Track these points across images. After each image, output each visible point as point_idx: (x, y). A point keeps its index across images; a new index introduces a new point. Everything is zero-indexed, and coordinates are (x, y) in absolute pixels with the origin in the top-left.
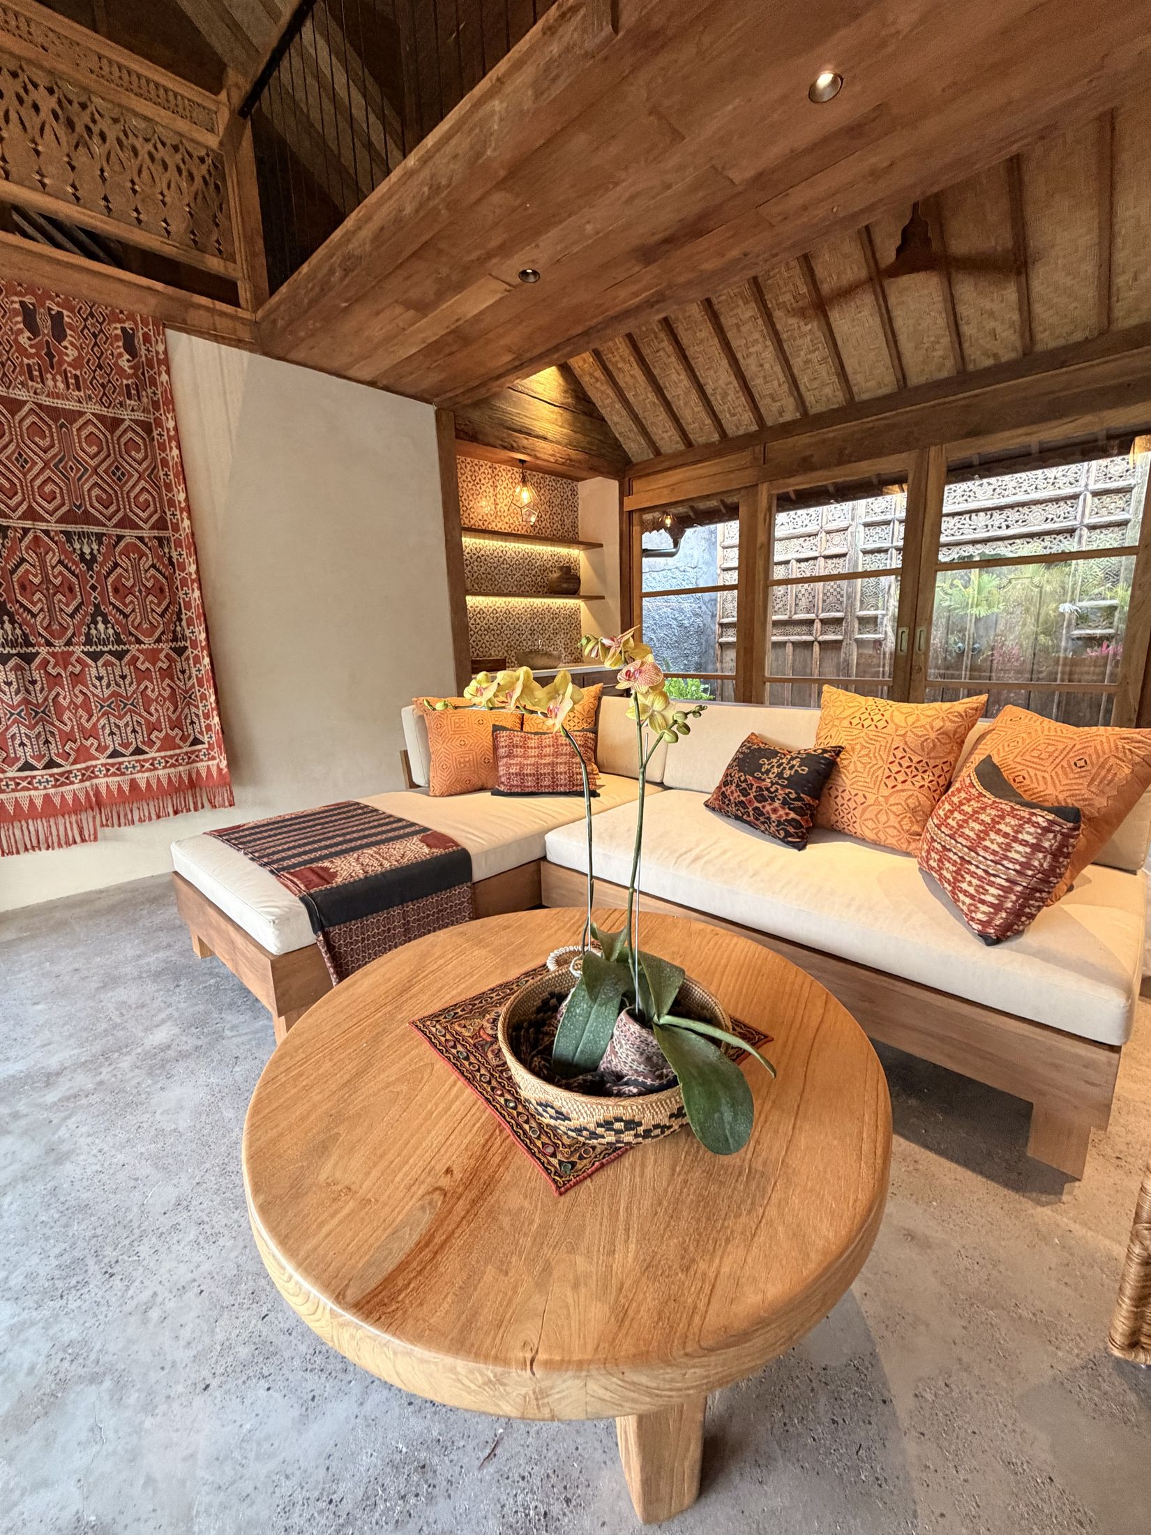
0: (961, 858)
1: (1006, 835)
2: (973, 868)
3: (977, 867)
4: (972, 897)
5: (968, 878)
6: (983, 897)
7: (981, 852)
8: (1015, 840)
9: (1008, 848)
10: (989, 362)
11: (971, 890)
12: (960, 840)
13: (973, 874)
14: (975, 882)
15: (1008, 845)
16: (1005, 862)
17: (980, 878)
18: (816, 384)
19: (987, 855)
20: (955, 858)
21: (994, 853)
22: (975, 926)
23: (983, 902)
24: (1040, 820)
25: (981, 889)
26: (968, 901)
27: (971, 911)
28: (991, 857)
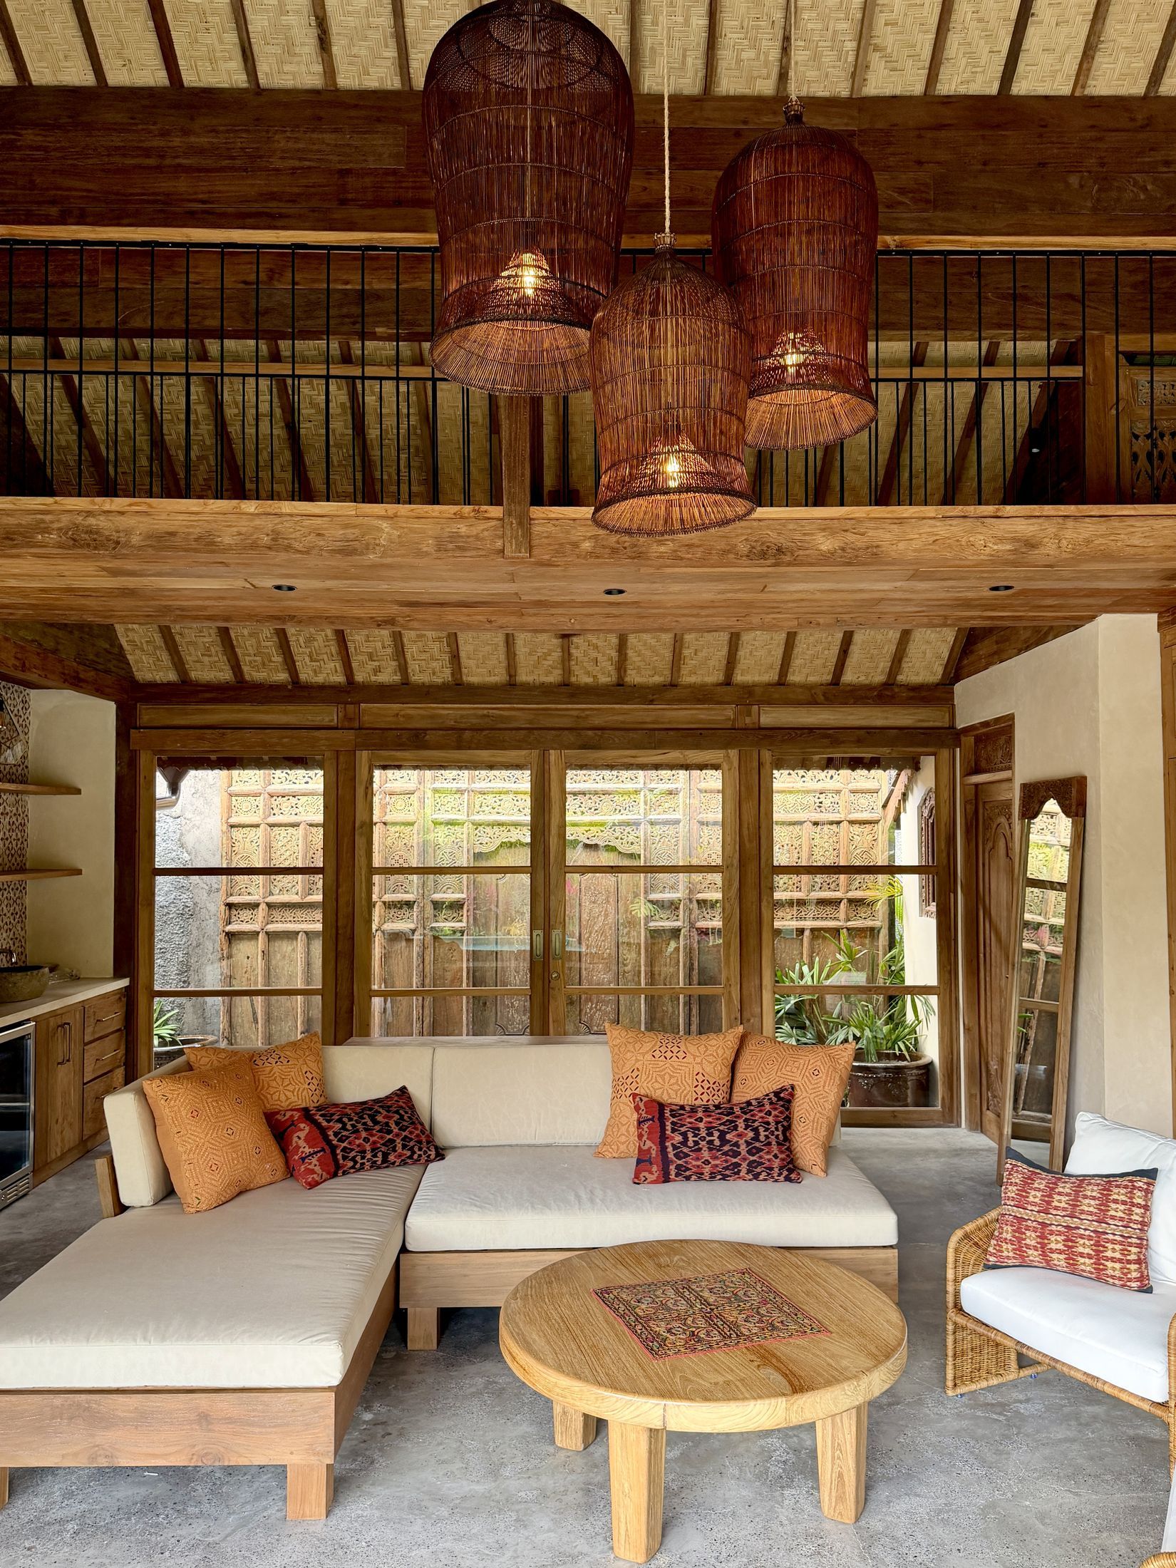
0: (1094, 1231)
1: (1124, 1203)
2: (1111, 1237)
3: (1114, 1234)
4: (1120, 1261)
5: (1110, 1246)
6: (1129, 1258)
7: (1111, 1222)
8: (1133, 1205)
9: (1130, 1213)
10: (589, 680)
11: (1118, 1255)
12: (1083, 1217)
13: (1113, 1242)
14: (1117, 1247)
15: (1130, 1210)
16: (1131, 1225)
17: (1121, 1243)
18: (424, 656)
19: (1116, 1222)
20: (1087, 1233)
21: (1121, 1219)
22: (1134, 1285)
23: (1129, 1262)
24: (1140, 1184)
25: (1125, 1252)
26: (1118, 1266)
27: (1125, 1274)
28: (1120, 1223)
